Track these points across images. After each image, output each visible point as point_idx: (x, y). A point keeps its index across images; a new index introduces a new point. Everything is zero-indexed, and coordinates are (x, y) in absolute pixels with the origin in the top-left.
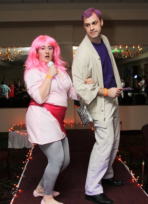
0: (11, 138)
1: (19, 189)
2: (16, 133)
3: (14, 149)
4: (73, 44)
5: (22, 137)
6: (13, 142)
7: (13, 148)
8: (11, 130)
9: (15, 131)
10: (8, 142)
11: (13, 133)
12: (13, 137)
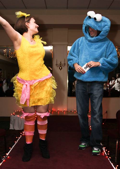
0: (12, 121)
1: (8, 156)
2: (16, 117)
3: (15, 130)
4: (67, 44)
5: (22, 120)
6: (14, 125)
7: (13, 129)
8: (13, 114)
9: (16, 116)
10: (10, 124)
11: (14, 117)
12: (14, 120)
